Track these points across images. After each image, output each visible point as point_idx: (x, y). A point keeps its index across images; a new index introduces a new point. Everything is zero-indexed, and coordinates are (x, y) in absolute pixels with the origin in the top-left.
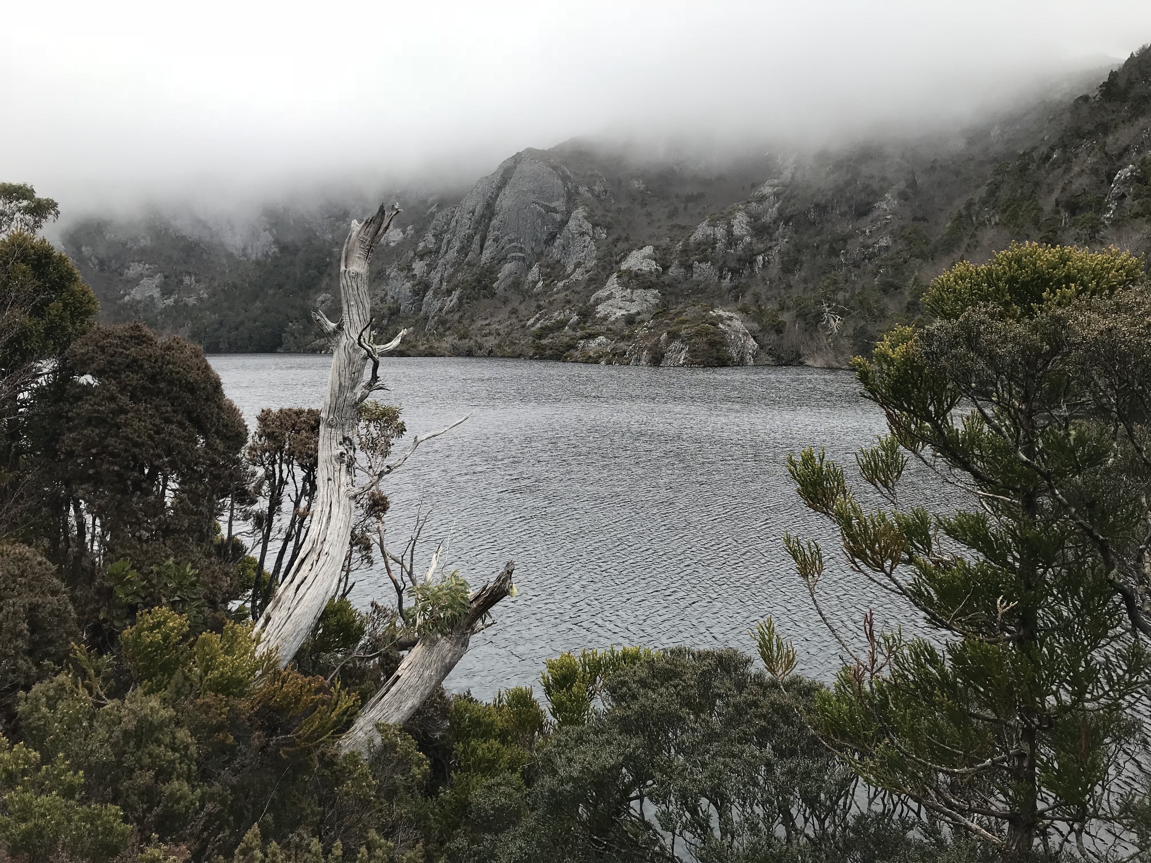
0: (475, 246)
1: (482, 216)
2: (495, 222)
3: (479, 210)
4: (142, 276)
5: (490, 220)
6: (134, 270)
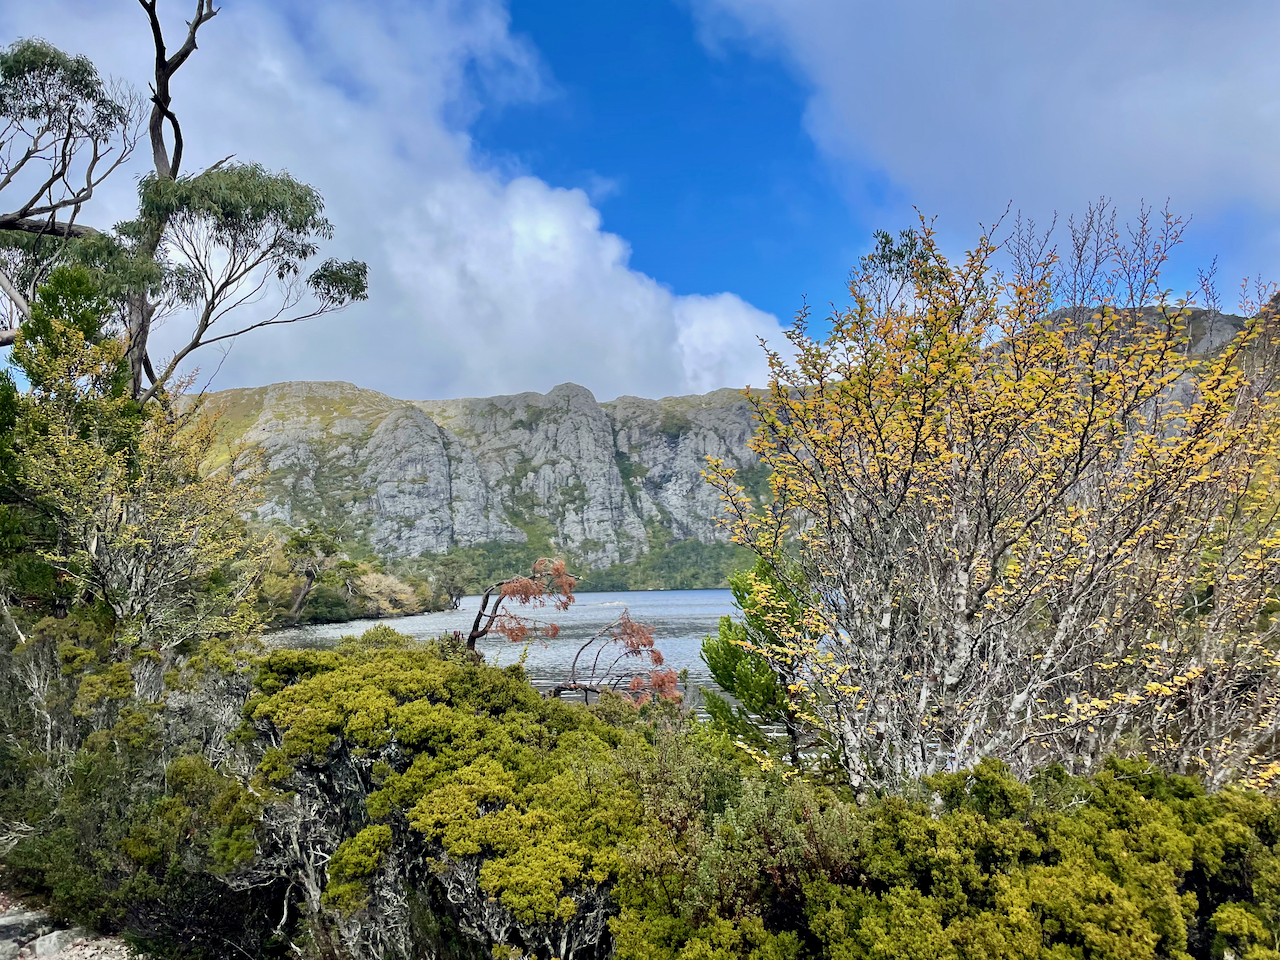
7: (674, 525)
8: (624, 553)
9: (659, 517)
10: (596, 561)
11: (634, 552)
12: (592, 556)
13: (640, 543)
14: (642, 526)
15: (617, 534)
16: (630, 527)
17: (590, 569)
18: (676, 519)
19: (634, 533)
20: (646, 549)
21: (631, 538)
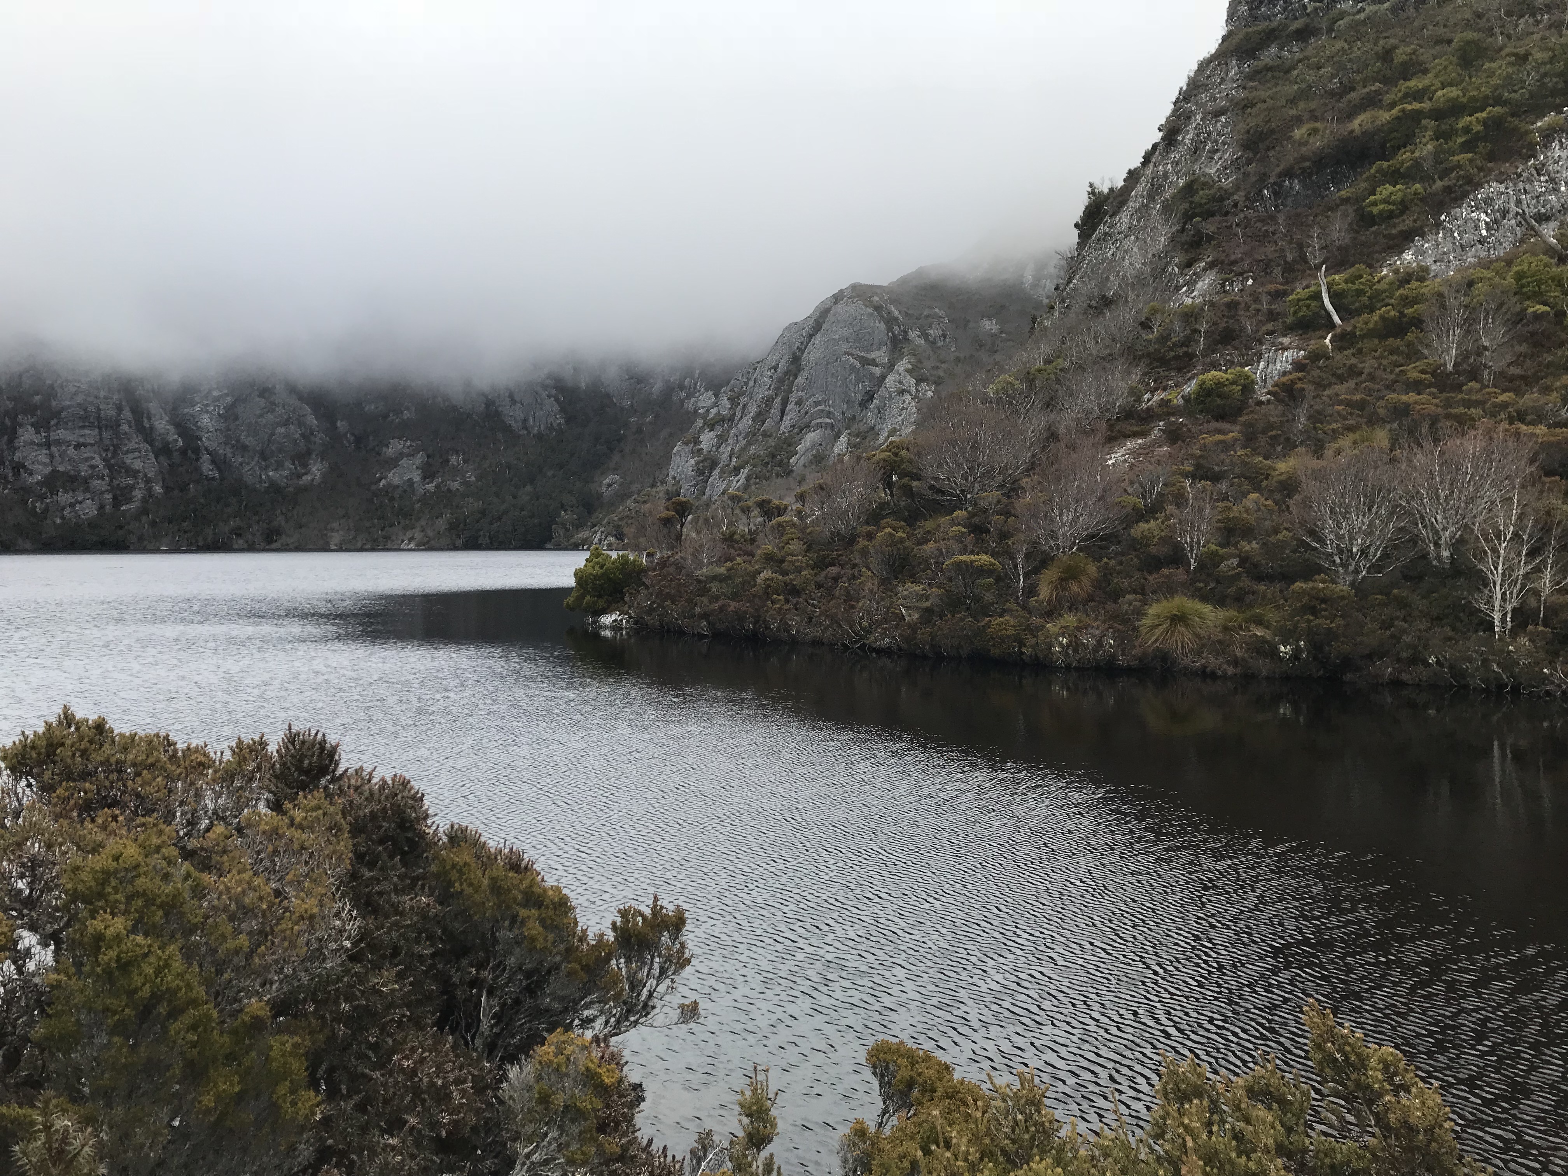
0: (775, 411)
1: (787, 373)
2: (800, 380)
3: (783, 366)
4: (401, 455)
5: (796, 377)
6: (394, 447)
7: (206, 457)
8: (121, 496)
9: (181, 443)
10: (72, 505)
11: (138, 494)
12: (64, 498)
13: (148, 481)
14: (151, 455)
15: (110, 467)
16: (131, 456)
17: (63, 518)
18: (206, 449)
19: (138, 465)
20: (158, 489)
21: (134, 473)
